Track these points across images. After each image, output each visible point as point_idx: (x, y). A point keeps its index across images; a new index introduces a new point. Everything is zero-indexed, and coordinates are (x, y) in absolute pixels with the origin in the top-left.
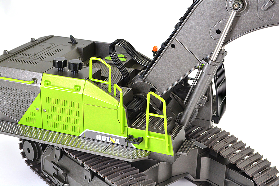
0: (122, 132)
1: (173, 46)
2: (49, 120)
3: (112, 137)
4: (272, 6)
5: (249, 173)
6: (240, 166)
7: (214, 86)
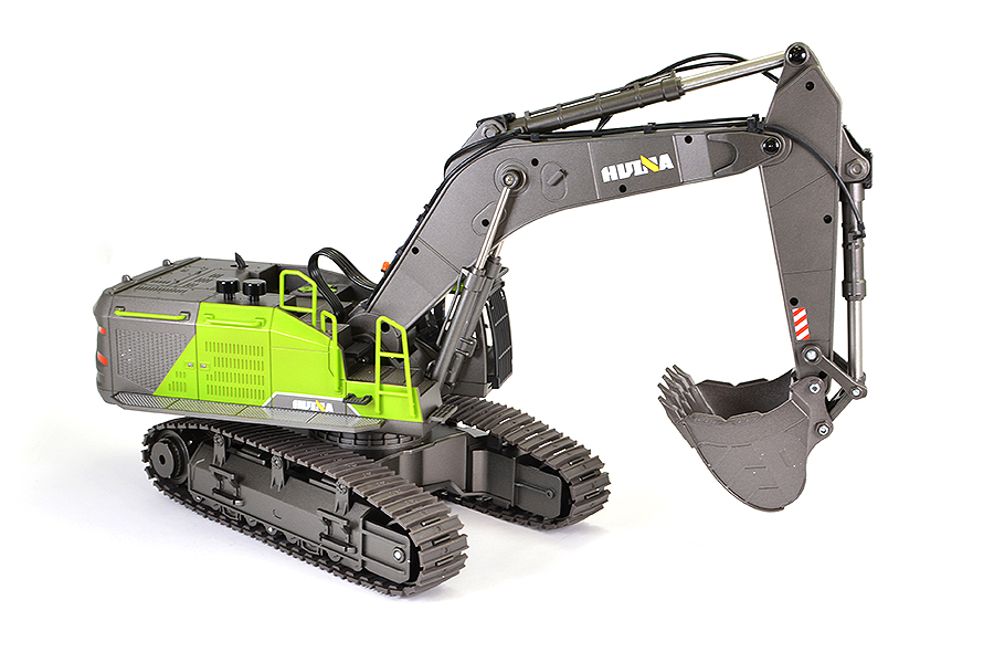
0: (337, 389)
1: (415, 251)
2: (210, 383)
3: (320, 401)
4: (562, 178)
5: (553, 464)
6: (538, 455)
7: (488, 331)
